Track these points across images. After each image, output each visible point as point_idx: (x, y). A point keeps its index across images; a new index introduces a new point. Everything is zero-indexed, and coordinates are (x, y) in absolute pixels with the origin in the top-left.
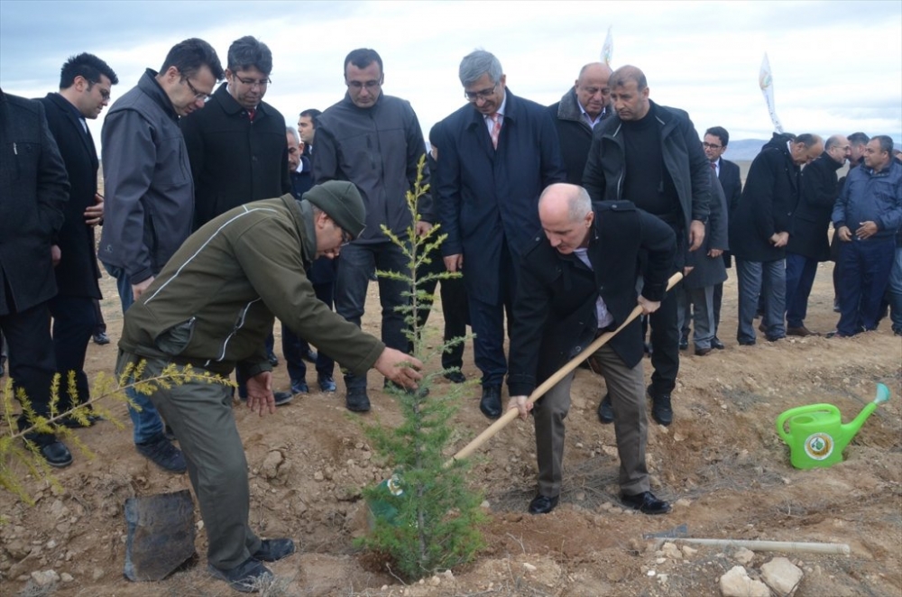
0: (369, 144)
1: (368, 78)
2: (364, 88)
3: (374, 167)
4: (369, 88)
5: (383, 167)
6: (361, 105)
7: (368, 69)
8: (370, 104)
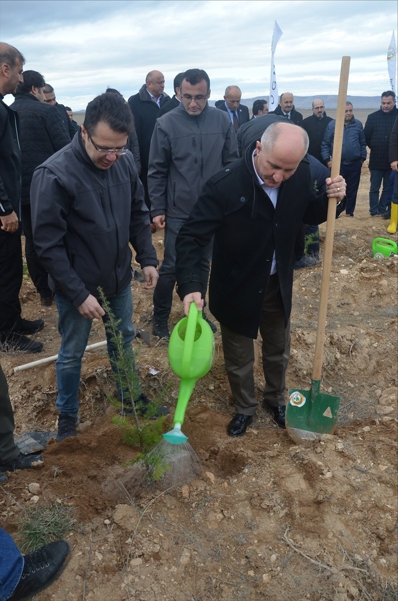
0: (194, 144)
1: (197, 93)
2: (193, 100)
3: (196, 161)
4: (197, 101)
5: (202, 162)
6: (191, 113)
7: (198, 86)
8: (198, 113)
